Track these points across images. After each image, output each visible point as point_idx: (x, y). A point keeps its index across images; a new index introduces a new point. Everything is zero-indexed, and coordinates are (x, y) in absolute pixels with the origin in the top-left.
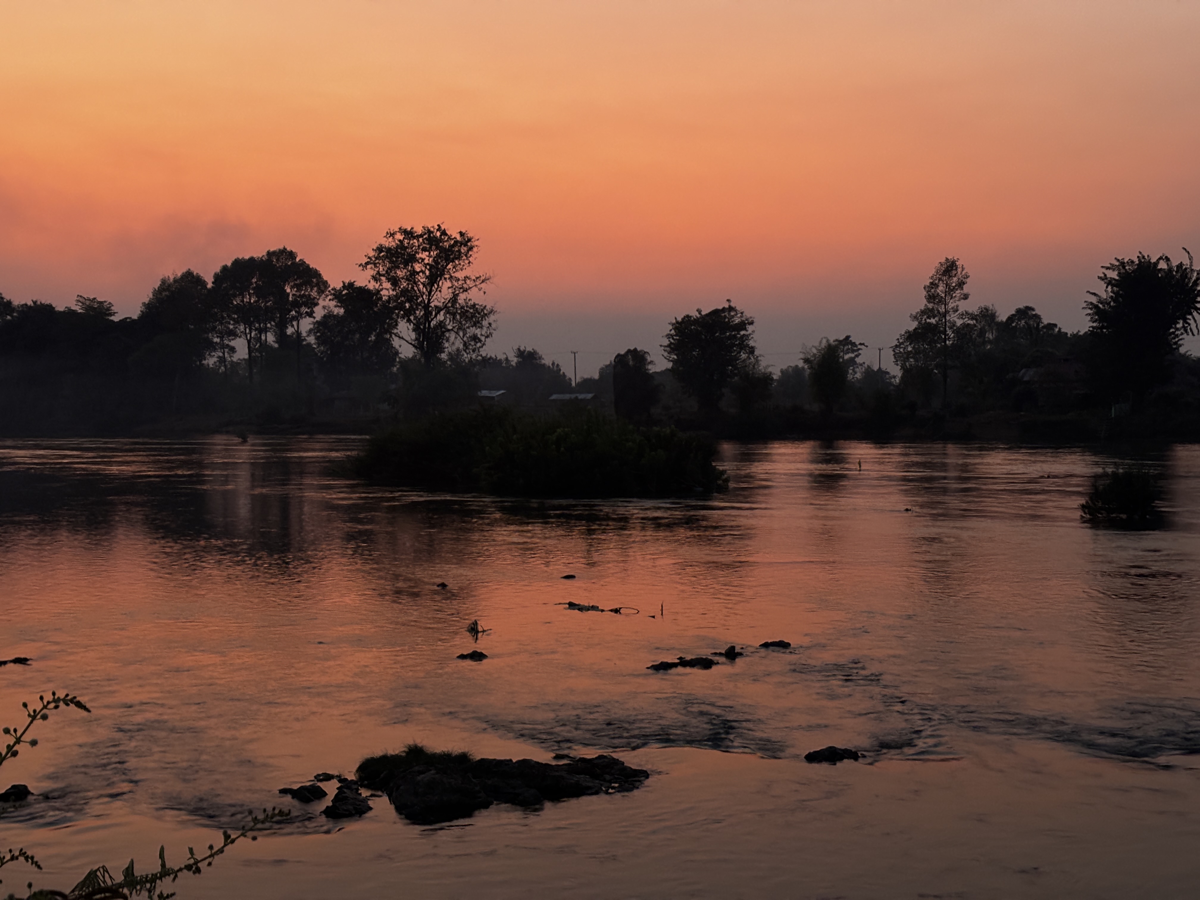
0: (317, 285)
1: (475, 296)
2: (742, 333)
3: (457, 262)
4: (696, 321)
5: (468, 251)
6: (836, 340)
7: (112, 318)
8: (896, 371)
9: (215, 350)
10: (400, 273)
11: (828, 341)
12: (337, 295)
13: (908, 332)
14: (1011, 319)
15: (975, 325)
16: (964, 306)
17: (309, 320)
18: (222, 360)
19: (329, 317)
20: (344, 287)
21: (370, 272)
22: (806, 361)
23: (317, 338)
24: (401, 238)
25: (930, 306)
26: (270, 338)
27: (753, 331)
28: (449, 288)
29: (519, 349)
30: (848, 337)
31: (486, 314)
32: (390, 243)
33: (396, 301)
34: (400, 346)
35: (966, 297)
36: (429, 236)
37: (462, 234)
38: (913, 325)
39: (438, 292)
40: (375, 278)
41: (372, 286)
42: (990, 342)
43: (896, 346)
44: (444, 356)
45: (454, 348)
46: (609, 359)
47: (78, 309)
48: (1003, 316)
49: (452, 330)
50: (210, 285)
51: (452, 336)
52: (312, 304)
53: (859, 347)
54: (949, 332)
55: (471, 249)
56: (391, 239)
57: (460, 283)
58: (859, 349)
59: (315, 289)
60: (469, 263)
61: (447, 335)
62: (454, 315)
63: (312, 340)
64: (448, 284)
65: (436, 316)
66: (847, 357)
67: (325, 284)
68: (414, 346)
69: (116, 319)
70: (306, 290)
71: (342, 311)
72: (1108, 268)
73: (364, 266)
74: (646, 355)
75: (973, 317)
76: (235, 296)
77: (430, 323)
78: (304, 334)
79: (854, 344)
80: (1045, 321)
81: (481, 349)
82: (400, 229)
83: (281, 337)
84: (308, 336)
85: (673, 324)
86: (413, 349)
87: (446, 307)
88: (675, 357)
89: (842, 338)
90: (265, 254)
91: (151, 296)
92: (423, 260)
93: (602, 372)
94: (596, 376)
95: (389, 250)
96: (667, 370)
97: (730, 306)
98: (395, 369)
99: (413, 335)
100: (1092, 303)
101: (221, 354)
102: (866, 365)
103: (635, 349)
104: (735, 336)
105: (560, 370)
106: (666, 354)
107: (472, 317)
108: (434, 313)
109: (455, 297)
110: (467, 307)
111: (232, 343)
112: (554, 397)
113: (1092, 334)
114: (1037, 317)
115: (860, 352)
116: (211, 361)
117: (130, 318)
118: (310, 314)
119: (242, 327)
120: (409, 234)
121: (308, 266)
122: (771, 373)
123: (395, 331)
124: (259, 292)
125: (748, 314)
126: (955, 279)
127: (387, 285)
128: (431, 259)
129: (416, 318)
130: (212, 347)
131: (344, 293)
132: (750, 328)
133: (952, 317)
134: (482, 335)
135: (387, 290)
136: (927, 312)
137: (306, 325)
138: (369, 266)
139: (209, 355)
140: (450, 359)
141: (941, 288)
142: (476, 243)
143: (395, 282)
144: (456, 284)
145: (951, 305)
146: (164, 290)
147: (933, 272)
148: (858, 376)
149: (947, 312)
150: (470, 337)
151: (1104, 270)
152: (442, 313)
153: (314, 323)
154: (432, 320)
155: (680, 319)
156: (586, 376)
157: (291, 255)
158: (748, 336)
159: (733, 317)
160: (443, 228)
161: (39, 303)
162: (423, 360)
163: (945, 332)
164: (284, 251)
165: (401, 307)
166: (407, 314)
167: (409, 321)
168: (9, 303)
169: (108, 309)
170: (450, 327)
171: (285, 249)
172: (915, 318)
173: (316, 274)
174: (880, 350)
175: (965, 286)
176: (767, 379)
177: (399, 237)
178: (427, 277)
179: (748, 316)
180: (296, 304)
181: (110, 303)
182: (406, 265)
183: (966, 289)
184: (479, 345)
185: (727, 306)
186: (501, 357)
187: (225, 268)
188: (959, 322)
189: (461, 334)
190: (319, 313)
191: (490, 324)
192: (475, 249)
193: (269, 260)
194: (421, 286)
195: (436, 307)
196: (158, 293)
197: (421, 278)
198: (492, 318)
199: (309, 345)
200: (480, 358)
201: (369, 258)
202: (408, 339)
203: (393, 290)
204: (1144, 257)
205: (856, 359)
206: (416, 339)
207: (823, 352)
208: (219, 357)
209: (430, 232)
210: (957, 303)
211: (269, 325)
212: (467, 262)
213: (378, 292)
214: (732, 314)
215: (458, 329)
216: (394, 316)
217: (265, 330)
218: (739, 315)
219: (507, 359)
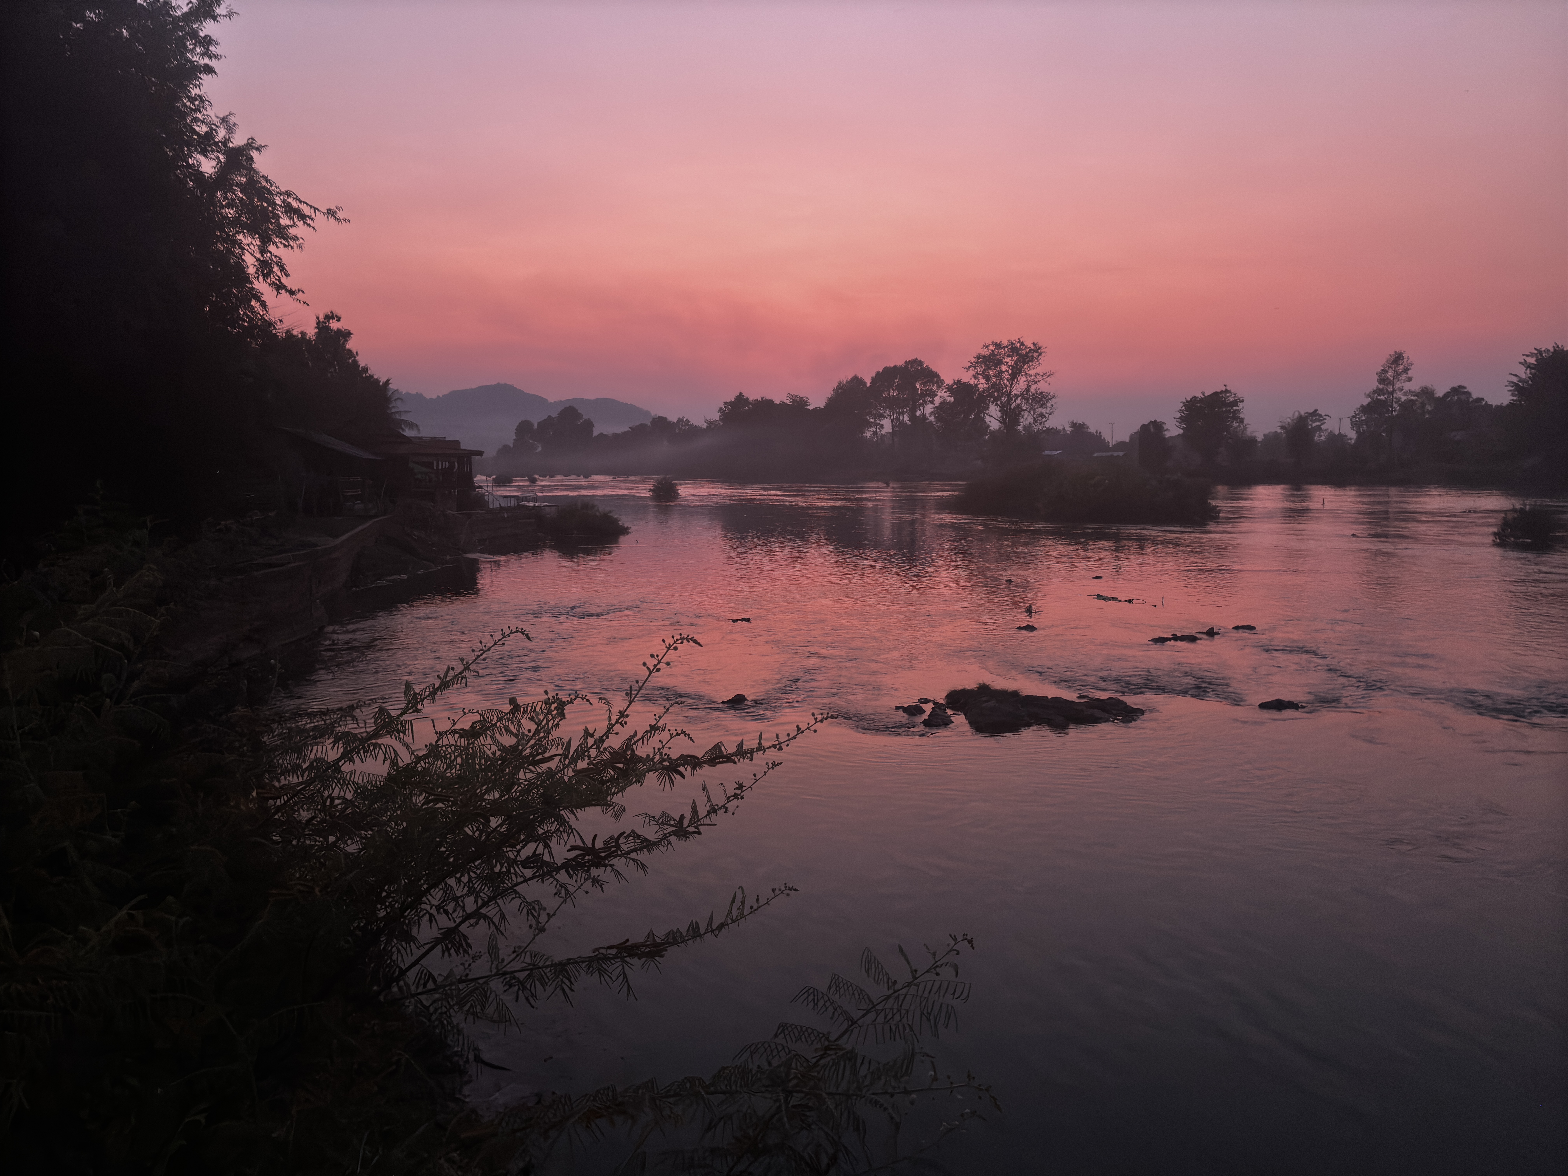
0: (937, 382)
1: (1042, 386)
2: (1235, 408)
3: (1031, 364)
4: (1201, 400)
5: (1039, 356)
6: (1307, 413)
7: (807, 408)
8: (1352, 435)
9: (871, 426)
10: (991, 373)
11: (1299, 413)
12: (950, 389)
13: (1362, 406)
14: (1446, 395)
15: (1417, 400)
16: (1407, 386)
17: (931, 406)
18: (875, 433)
19: (944, 403)
20: (955, 383)
21: (972, 372)
22: (1282, 427)
23: (936, 418)
24: (993, 349)
25: (1381, 387)
26: (906, 418)
27: (1243, 407)
28: (1025, 381)
29: (1073, 422)
30: (1316, 410)
31: (1050, 399)
32: (986, 352)
33: (988, 391)
34: (990, 422)
35: (1410, 379)
36: (1012, 346)
37: (1034, 344)
38: (1366, 401)
39: (1017, 385)
40: (975, 377)
41: (973, 381)
42: (1429, 412)
43: (1353, 417)
44: (1020, 428)
45: (1027, 422)
46: (1136, 428)
47: (788, 402)
48: (1440, 393)
49: (1026, 410)
50: (868, 385)
51: (1026, 413)
52: (933, 395)
53: (1325, 417)
54: (1395, 405)
55: (1040, 354)
56: (986, 350)
57: (1032, 378)
58: (1325, 419)
59: (935, 385)
60: (1039, 363)
61: (1022, 413)
62: (1027, 399)
63: (932, 418)
64: (1024, 379)
65: (1015, 401)
66: (1314, 425)
67: (942, 381)
68: (999, 421)
69: (811, 408)
70: (930, 386)
71: (952, 399)
72: (1527, 356)
73: (968, 369)
74: (1164, 425)
75: (1417, 395)
76: (884, 391)
77: (1011, 405)
78: (927, 415)
79: (1321, 416)
80: (1475, 396)
81: (1045, 423)
82: (993, 342)
83: (913, 417)
84: (930, 416)
85: (1184, 403)
86: (999, 423)
87: (1022, 394)
88: (1185, 426)
89: (1311, 411)
90: (903, 362)
91: (832, 393)
92: (1007, 363)
93: (1132, 437)
94: (1128, 440)
95: (984, 357)
96: (1179, 435)
97: (1226, 389)
98: (987, 437)
99: (999, 414)
100: (1513, 382)
101: (874, 430)
102: (1329, 431)
103: (1156, 421)
104: (1230, 410)
105: (1101, 436)
106: (1178, 424)
107: (1040, 401)
108: (1014, 399)
109: (1029, 387)
110: (1037, 394)
111: (882, 422)
112: (1096, 455)
113: (1511, 405)
114: (1468, 394)
115: (1325, 421)
116: (868, 434)
117: (819, 407)
118: (932, 402)
119: (888, 412)
120: (998, 346)
121: (931, 370)
122: (1255, 437)
123: (987, 412)
124: (899, 388)
125: (1239, 395)
126: (1402, 367)
127: (983, 381)
128: (1013, 362)
129: (1001, 402)
130: (869, 425)
131: (954, 387)
132: (1241, 405)
133: (1398, 394)
134: (1047, 413)
135: (982, 384)
136: (1379, 391)
137: (929, 409)
138: (971, 369)
139: (867, 430)
140: (1023, 430)
141: (1390, 374)
142: (1044, 350)
143: (988, 378)
144: (1030, 379)
145: (1398, 385)
146: (840, 389)
147: (1384, 361)
148: (1323, 438)
149: (1394, 391)
150: (1038, 414)
151: (1524, 357)
152: (1019, 398)
153: (934, 408)
154: (1012, 403)
155: (1189, 399)
156: (1120, 440)
157: (921, 363)
158: (1238, 410)
159: (1228, 397)
160: (1021, 341)
161: (764, 399)
162: (1005, 431)
163: (1392, 406)
164: (915, 360)
165: (993, 396)
166: (996, 400)
167: (997, 405)
168: (747, 399)
169: (806, 402)
170: (1024, 408)
171: (916, 359)
172: (1369, 395)
173: (936, 375)
174: (1340, 419)
175: (1409, 372)
176: (1253, 440)
177: (992, 348)
178: (1010, 375)
179: (1239, 396)
180: (923, 396)
181: (807, 398)
182: (996, 367)
183: (1410, 373)
184: (1044, 420)
185: (1224, 390)
186: (1060, 428)
187: (878, 373)
188: (1403, 398)
189: (1032, 413)
190: (937, 401)
191: (1052, 405)
192: (1043, 354)
193: (906, 367)
194: (1006, 381)
195: (1015, 394)
196: (836, 391)
197: (1006, 376)
198: (1053, 401)
199: (931, 422)
200: (1044, 428)
201: (971, 363)
202: (996, 417)
203: (987, 384)
204: (1558, 347)
205: (1322, 427)
206: (1001, 417)
207: (1295, 421)
208: (873, 431)
209: (1012, 344)
210: (1403, 384)
211: (905, 410)
212: (1037, 363)
213: (976, 385)
214: (1228, 395)
215: (1030, 409)
216: (987, 402)
217: (903, 413)
218: (1233, 396)
219: (1064, 429)
